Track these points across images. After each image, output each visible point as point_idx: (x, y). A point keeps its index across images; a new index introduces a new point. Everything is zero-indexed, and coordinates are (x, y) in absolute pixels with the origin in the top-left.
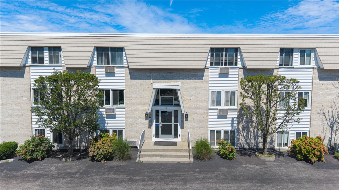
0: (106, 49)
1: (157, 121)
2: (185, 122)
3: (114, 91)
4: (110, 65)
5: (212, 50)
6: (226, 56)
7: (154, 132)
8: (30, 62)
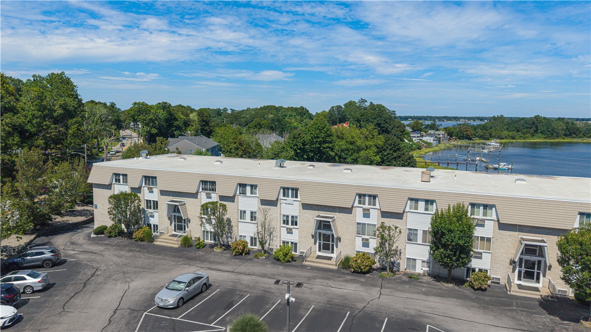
0: (149, 177)
1: (175, 222)
2: (189, 224)
3: (154, 201)
4: (151, 186)
5: (202, 181)
6: (210, 185)
7: (173, 228)
8: (114, 182)
